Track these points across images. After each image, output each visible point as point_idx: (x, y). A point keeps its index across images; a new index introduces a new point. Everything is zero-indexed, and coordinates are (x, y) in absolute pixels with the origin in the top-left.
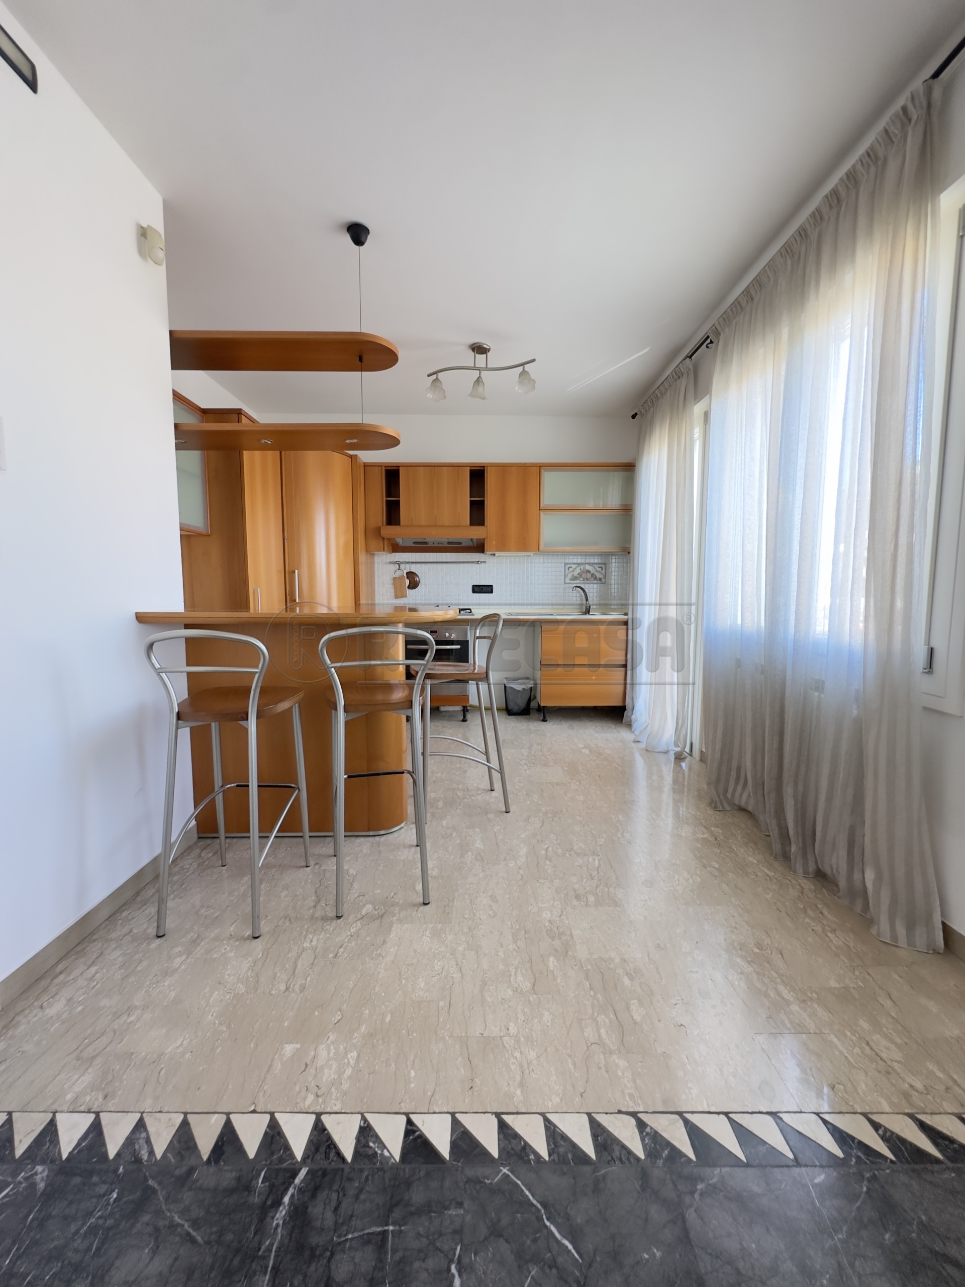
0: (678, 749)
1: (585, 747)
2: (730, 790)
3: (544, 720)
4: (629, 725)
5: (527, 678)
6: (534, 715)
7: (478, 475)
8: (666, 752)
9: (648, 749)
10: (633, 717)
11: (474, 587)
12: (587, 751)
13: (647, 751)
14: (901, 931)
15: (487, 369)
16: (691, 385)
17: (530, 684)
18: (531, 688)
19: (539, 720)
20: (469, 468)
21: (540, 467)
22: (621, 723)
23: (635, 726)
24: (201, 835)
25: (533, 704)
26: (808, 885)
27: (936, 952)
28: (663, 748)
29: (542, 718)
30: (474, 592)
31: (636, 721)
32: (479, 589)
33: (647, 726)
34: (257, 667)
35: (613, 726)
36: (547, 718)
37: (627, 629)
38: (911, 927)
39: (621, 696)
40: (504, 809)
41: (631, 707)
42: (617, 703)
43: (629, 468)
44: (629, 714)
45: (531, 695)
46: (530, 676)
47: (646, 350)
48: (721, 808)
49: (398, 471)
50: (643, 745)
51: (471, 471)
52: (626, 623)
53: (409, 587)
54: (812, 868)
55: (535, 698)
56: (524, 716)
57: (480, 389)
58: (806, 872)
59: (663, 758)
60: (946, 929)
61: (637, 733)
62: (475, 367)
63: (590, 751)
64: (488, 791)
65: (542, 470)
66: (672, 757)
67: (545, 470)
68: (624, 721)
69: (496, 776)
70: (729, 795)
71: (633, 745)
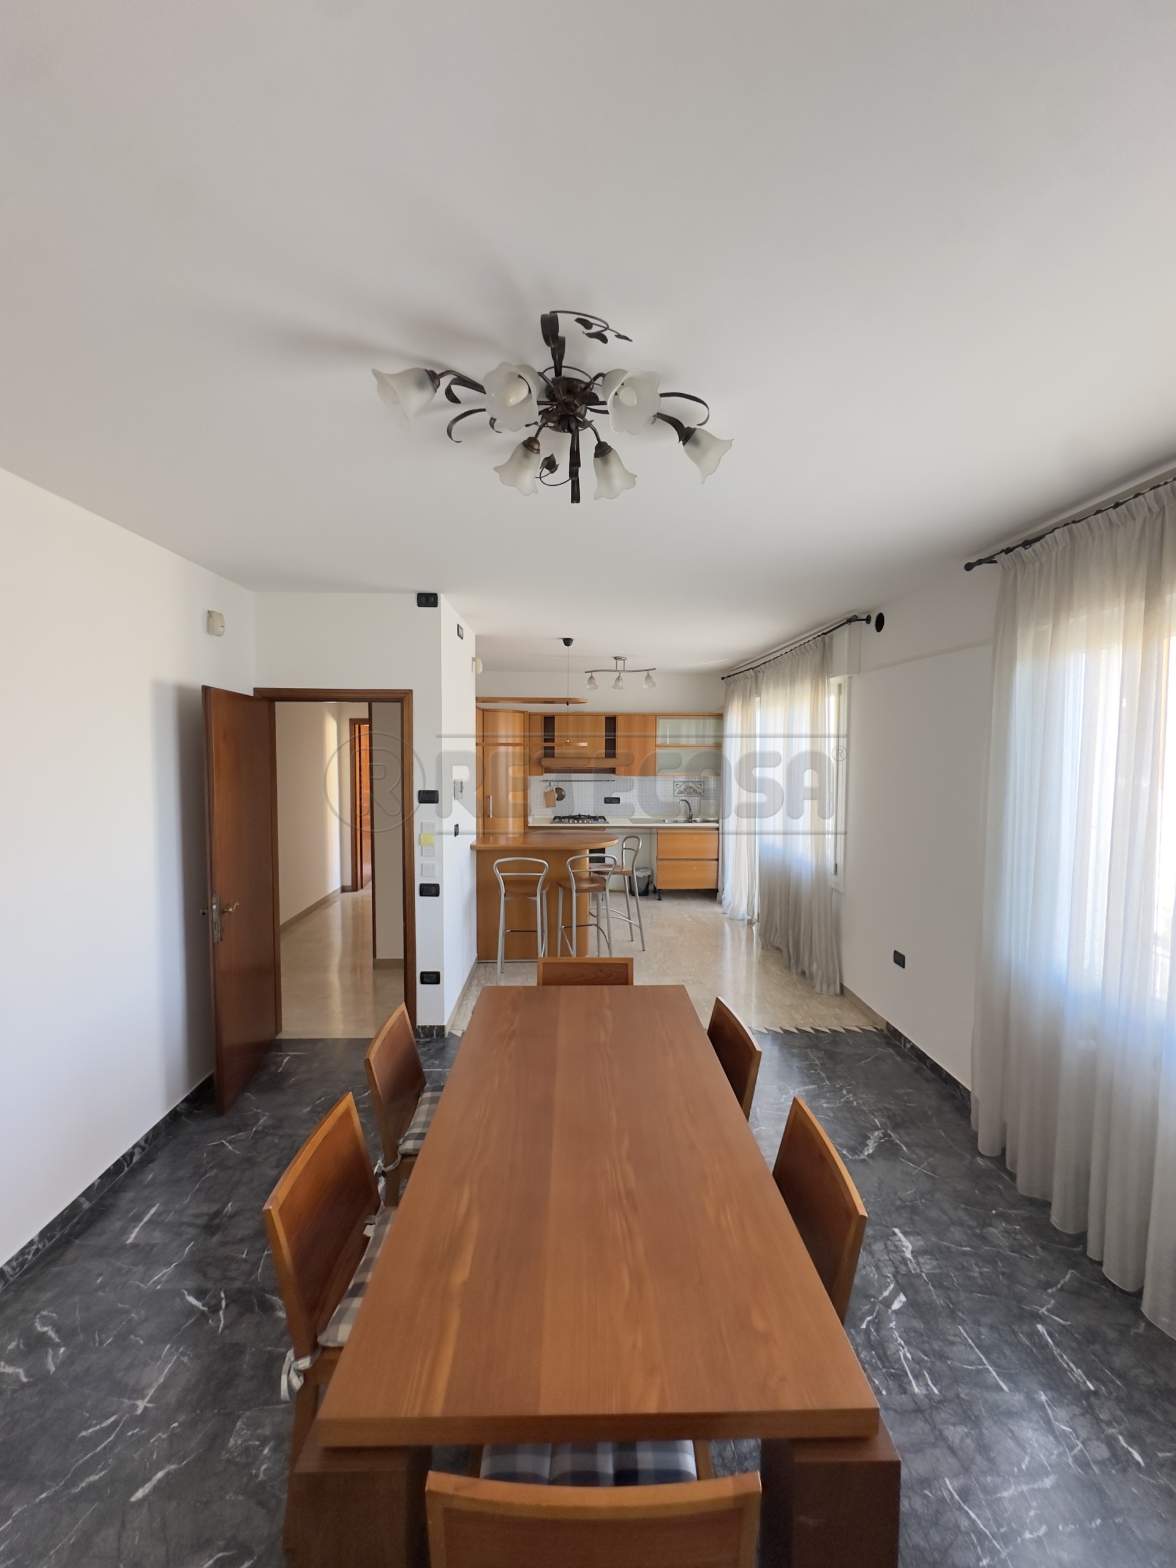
0: (750, 918)
1: (689, 917)
2: (772, 938)
3: (659, 899)
4: (721, 903)
5: (646, 868)
6: (651, 895)
7: (611, 721)
8: (743, 920)
9: (731, 918)
10: (723, 896)
11: (606, 799)
12: (690, 920)
13: (730, 919)
14: (825, 987)
15: (624, 671)
16: (754, 685)
17: (649, 873)
18: (649, 876)
19: (655, 899)
20: (605, 717)
21: (656, 716)
22: (715, 900)
23: (724, 902)
24: (479, 961)
25: (651, 888)
26: (795, 977)
27: (837, 995)
28: (740, 917)
29: (658, 898)
30: (606, 802)
31: (725, 899)
32: (609, 800)
33: (730, 903)
34: (542, 873)
35: (709, 903)
36: (662, 898)
37: (719, 834)
38: (829, 986)
39: (715, 881)
40: (642, 949)
41: (722, 889)
42: (712, 887)
43: (720, 717)
44: (721, 894)
45: (649, 880)
46: (648, 867)
47: (726, 660)
48: (766, 948)
49: (554, 718)
50: (728, 916)
51: (606, 718)
52: (718, 829)
53: (557, 799)
54: (800, 970)
55: (652, 882)
56: (644, 897)
57: (620, 683)
58: (797, 972)
59: (740, 923)
60: (842, 986)
61: (725, 907)
62: (616, 670)
63: (693, 919)
64: (629, 941)
65: (657, 718)
66: (746, 922)
67: (660, 718)
68: (717, 900)
69: (636, 930)
70: (771, 942)
71: (723, 915)
